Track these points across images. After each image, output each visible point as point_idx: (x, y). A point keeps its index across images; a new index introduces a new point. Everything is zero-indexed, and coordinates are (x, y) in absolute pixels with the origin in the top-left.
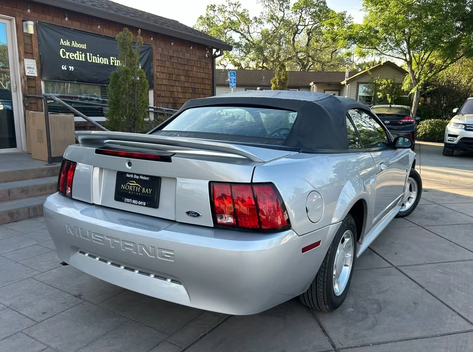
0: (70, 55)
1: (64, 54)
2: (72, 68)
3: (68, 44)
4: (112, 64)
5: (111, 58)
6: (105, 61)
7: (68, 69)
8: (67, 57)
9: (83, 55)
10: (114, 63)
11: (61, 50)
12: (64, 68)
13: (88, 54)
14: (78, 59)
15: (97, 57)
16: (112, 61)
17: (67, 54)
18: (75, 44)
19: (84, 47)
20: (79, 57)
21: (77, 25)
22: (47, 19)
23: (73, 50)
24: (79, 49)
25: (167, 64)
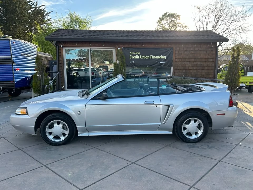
0: (134, 57)
1: (131, 57)
2: (133, 62)
3: (133, 53)
4: (151, 58)
5: (151, 56)
6: (148, 57)
7: (132, 62)
9: (139, 56)
10: (152, 58)
12: (131, 62)
13: (141, 56)
15: (144, 56)
16: (151, 57)
17: (132, 57)
18: (136, 53)
19: (139, 53)
20: (137, 57)
21: (137, 46)
22: (126, 46)
23: (135, 55)
24: (137, 55)
25: (182, 54)
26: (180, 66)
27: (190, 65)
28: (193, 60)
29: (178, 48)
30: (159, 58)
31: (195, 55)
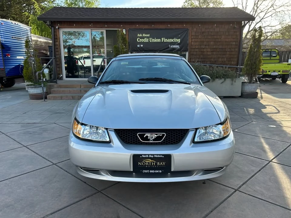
0: (142, 40)
1: (139, 40)
2: (142, 46)
3: (141, 35)
4: (162, 41)
5: (162, 38)
6: (159, 40)
7: (140, 46)
8: (140, 41)
9: (148, 39)
10: (163, 41)
11: (138, 39)
12: (138, 46)
13: (150, 38)
14: (145, 41)
15: (155, 39)
16: (162, 40)
17: (140, 40)
18: (144, 35)
19: (148, 35)
20: (146, 40)
21: (146, 27)
22: (133, 27)
23: (143, 38)
24: (146, 37)
25: (200, 37)
26: (197, 50)
27: (209, 50)
28: (212, 43)
29: (195, 29)
30: (172, 40)
31: (215, 37)
